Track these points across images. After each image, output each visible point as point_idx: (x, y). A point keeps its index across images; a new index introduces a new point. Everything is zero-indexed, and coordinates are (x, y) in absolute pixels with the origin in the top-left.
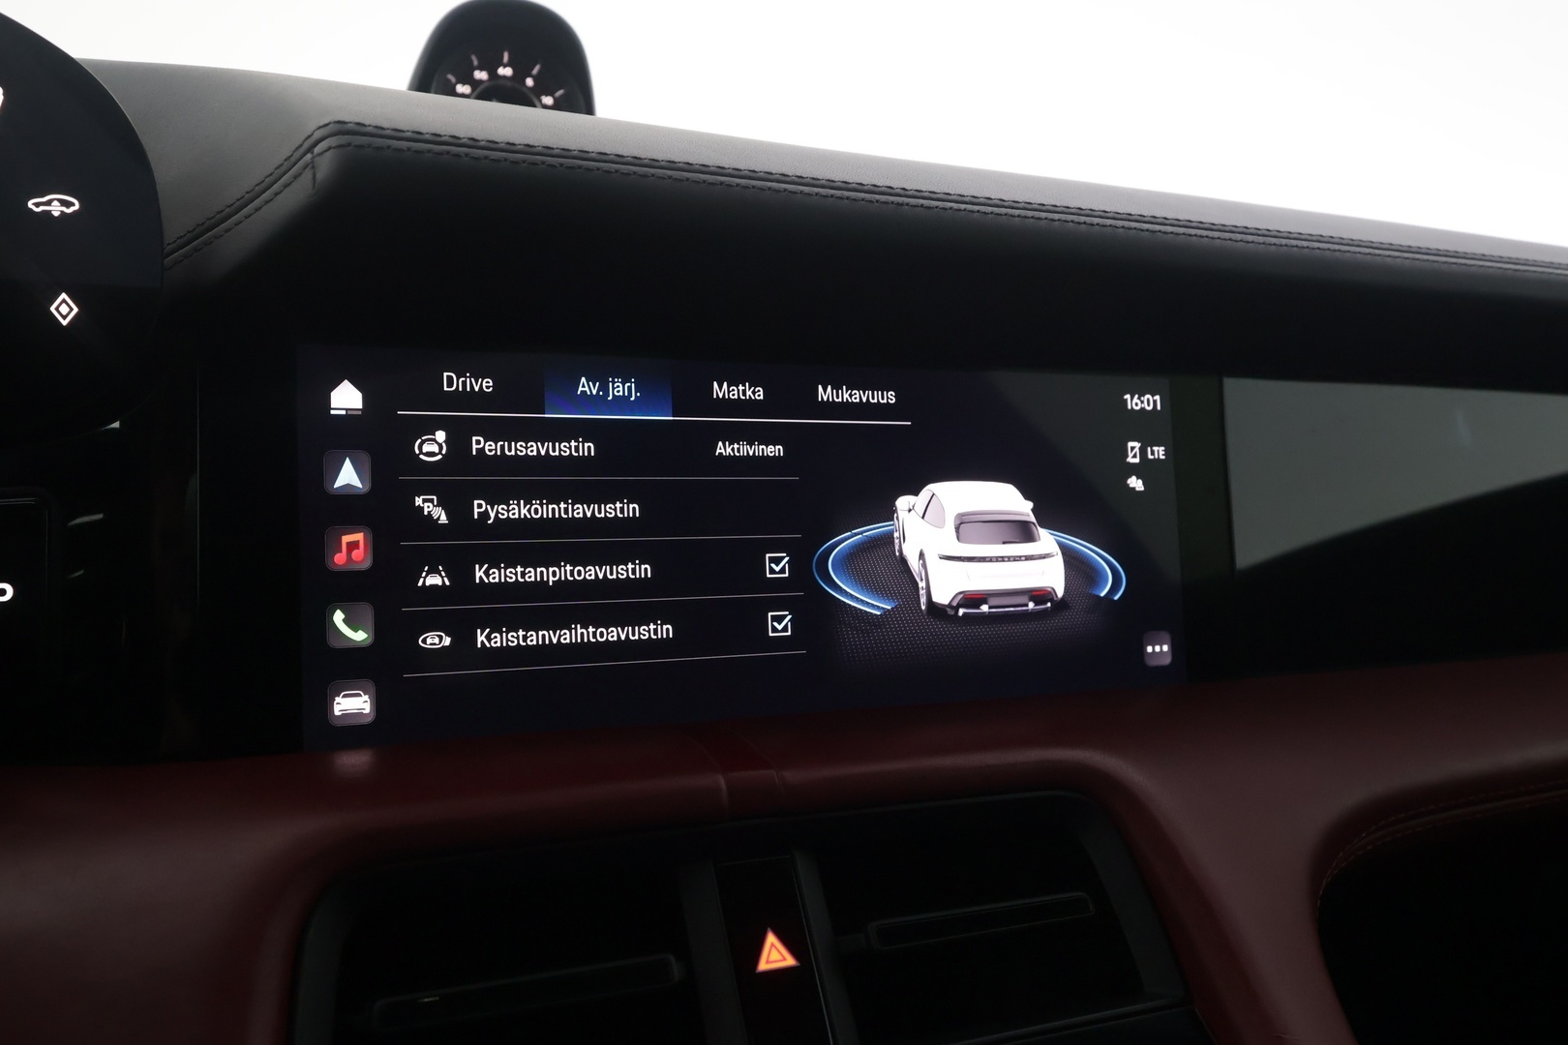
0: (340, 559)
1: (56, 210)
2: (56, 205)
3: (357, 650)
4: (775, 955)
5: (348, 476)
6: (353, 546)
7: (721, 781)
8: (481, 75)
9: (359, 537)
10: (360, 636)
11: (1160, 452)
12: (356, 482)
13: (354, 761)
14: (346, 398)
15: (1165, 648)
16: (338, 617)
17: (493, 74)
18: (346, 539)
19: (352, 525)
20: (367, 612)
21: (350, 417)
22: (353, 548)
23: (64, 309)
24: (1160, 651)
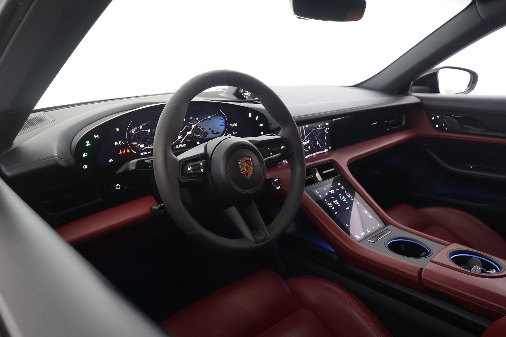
2: (262, 125)
4: (317, 175)
11: (328, 129)
24: (330, 148)
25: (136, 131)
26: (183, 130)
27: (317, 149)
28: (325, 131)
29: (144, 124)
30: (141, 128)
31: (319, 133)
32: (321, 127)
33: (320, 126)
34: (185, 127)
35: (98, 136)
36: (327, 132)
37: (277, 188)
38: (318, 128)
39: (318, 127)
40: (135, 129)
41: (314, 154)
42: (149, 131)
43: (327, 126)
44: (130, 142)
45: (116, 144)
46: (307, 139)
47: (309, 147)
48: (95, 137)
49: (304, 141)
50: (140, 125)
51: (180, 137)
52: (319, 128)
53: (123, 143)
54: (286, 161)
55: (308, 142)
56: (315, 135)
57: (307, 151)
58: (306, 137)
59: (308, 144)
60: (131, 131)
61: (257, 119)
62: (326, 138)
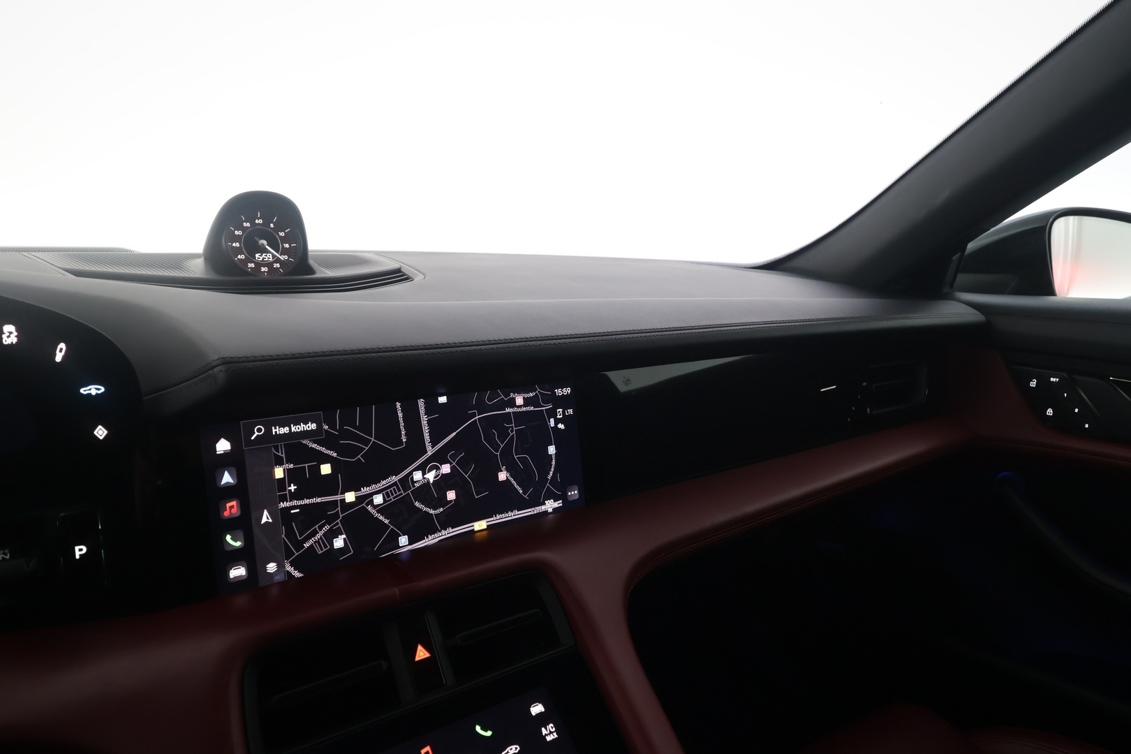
0: (226, 514)
1: (94, 392)
2: (93, 390)
3: (238, 550)
4: (422, 654)
5: (227, 478)
6: (232, 507)
7: (396, 591)
8: (247, 225)
9: (234, 503)
10: (238, 544)
11: (571, 411)
12: (231, 481)
13: (242, 599)
14: (223, 446)
15: (576, 492)
16: (228, 538)
17: (253, 224)
18: (228, 505)
19: (231, 499)
20: (240, 534)
21: (226, 454)
22: (232, 508)
23: (101, 432)
24: (574, 493)
27: (503, 499)
28: (552, 421)
31: (513, 429)
32: (525, 405)
33: (519, 400)
36: (561, 426)
38: (508, 410)
39: (512, 403)
41: (480, 525)
43: (563, 402)
46: (440, 458)
47: (451, 495)
49: (423, 468)
52: (515, 409)
54: (289, 568)
55: (446, 469)
56: (490, 439)
57: (432, 512)
58: (430, 451)
59: (444, 483)
61: (59, 357)
62: (552, 450)
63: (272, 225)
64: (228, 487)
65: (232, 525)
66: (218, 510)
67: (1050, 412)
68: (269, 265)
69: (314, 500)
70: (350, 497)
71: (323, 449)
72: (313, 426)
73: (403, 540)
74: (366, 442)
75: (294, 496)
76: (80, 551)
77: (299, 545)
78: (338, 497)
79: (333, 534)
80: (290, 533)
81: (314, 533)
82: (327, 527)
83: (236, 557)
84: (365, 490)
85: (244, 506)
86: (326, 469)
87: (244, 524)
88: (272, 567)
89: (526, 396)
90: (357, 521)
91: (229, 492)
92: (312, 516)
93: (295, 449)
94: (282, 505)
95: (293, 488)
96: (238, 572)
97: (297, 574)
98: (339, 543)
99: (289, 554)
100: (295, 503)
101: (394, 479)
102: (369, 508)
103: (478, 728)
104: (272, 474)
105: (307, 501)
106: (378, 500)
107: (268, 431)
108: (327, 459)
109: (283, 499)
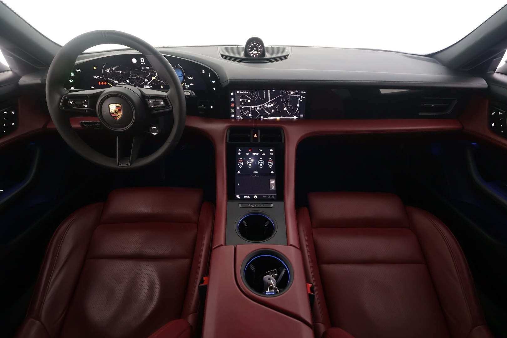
0: (232, 106)
2: (214, 82)
3: (233, 112)
4: (255, 136)
8: (252, 44)
11: (305, 97)
13: (233, 120)
16: (232, 110)
17: (254, 44)
19: (233, 103)
20: (234, 109)
21: (232, 95)
22: (233, 105)
23: (214, 89)
24: (302, 116)
25: (110, 71)
26: (148, 76)
27: (284, 114)
28: (299, 99)
29: (116, 67)
30: (114, 69)
31: (289, 99)
32: (293, 94)
33: (292, 93)
34: (150, 74)
35: (79, 70)
36: (301, 100)
37: (153, 134)
38: (288, 95)
39: (290, 93)
40: (109, 69)
41: (278, 118)
42: (120, 72)
43: (303, 95)
44: (107, 78)
45: (95, 77)
46: (271, 103)
47: (273, 111)
48: (78, 71)
49: (267, 104)
50: (113, 67)
51: (147, 80)
52: (290, 95)
53: (101, 77)
54: (241, 117)
55: (272, 105)
56: (283, 100)
57: (268, 113)
58: (269, 101)
59: (271, 108)
60: (106, 70)
62: (298, 105)
63: (257, 45)
64: (232, 101)
65: (233, 108)
66: (230, 105)
67: (493, 125)
68: (256, 54)
69: (246, 106)
70: (253, 107)
71: (249, 97)
72: (247, 92)
73: (262, 117)
74: (257, 97)
75: (243, 105)
76: (212, 107)
77: (243, 114)
78: (251, 107)
79: (249, 113)
80: (242, 111)
81: (246, 112)
82: (248, 112)
83: (233, 113)
84: (256, 106)
85: (235, 105)
86: (249, 101)
87: (234, 108)
88: (238, 116)
89: (294, 92)
90: (253, 112)
91: (233, 102)
92: (246, 109)
93: (244, 96)
94: (241, 106)
95: (243, 103)
96: (233, 116)
97: (242, 119)
98: (250, 115)
99: (241, 115)
100: (243, 106)
101: (261, 105)
102: (256, 110)
103: (260, 149)
104: (240, 100)
105: (245, 106)
106: (258, 108)
107: (240, 92)
108: (249, 99)
109: (241, 105)
